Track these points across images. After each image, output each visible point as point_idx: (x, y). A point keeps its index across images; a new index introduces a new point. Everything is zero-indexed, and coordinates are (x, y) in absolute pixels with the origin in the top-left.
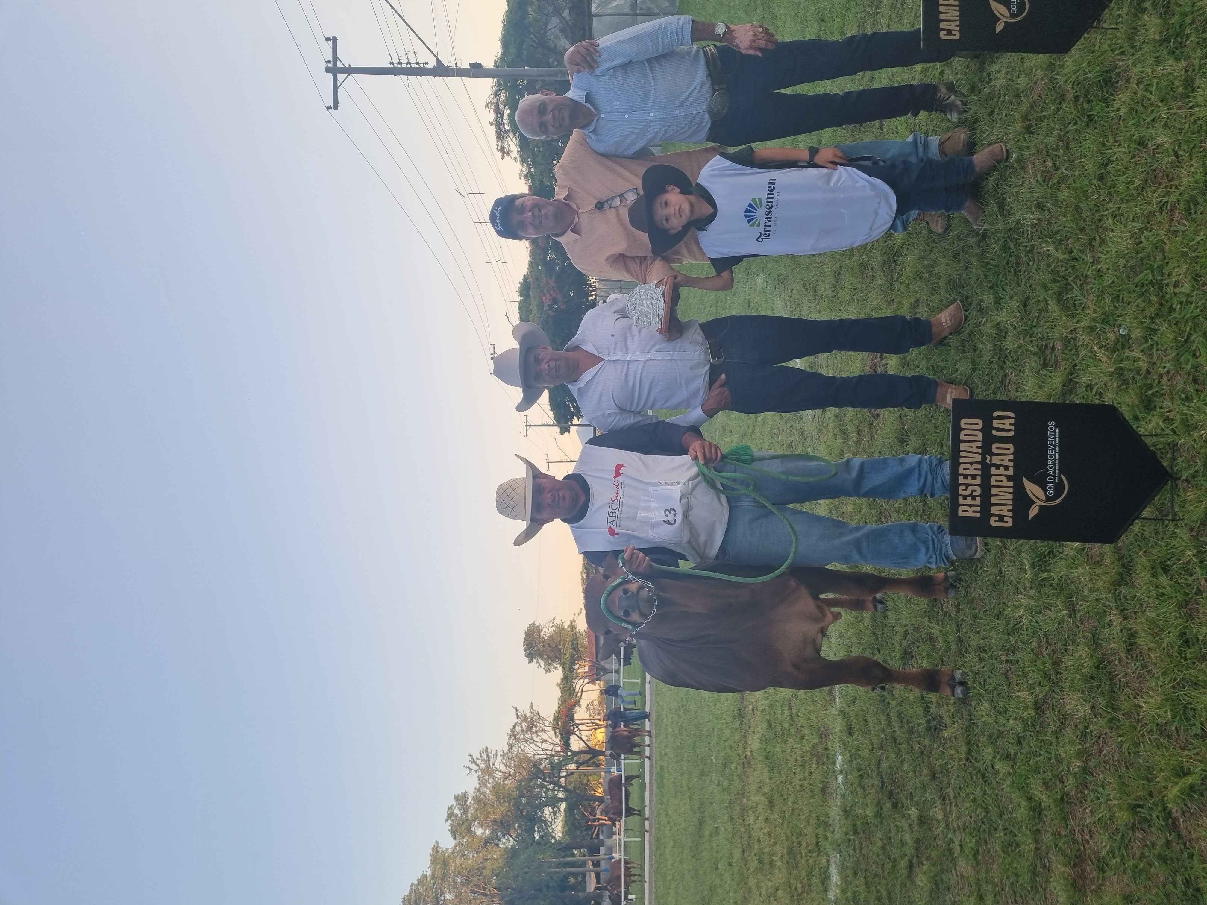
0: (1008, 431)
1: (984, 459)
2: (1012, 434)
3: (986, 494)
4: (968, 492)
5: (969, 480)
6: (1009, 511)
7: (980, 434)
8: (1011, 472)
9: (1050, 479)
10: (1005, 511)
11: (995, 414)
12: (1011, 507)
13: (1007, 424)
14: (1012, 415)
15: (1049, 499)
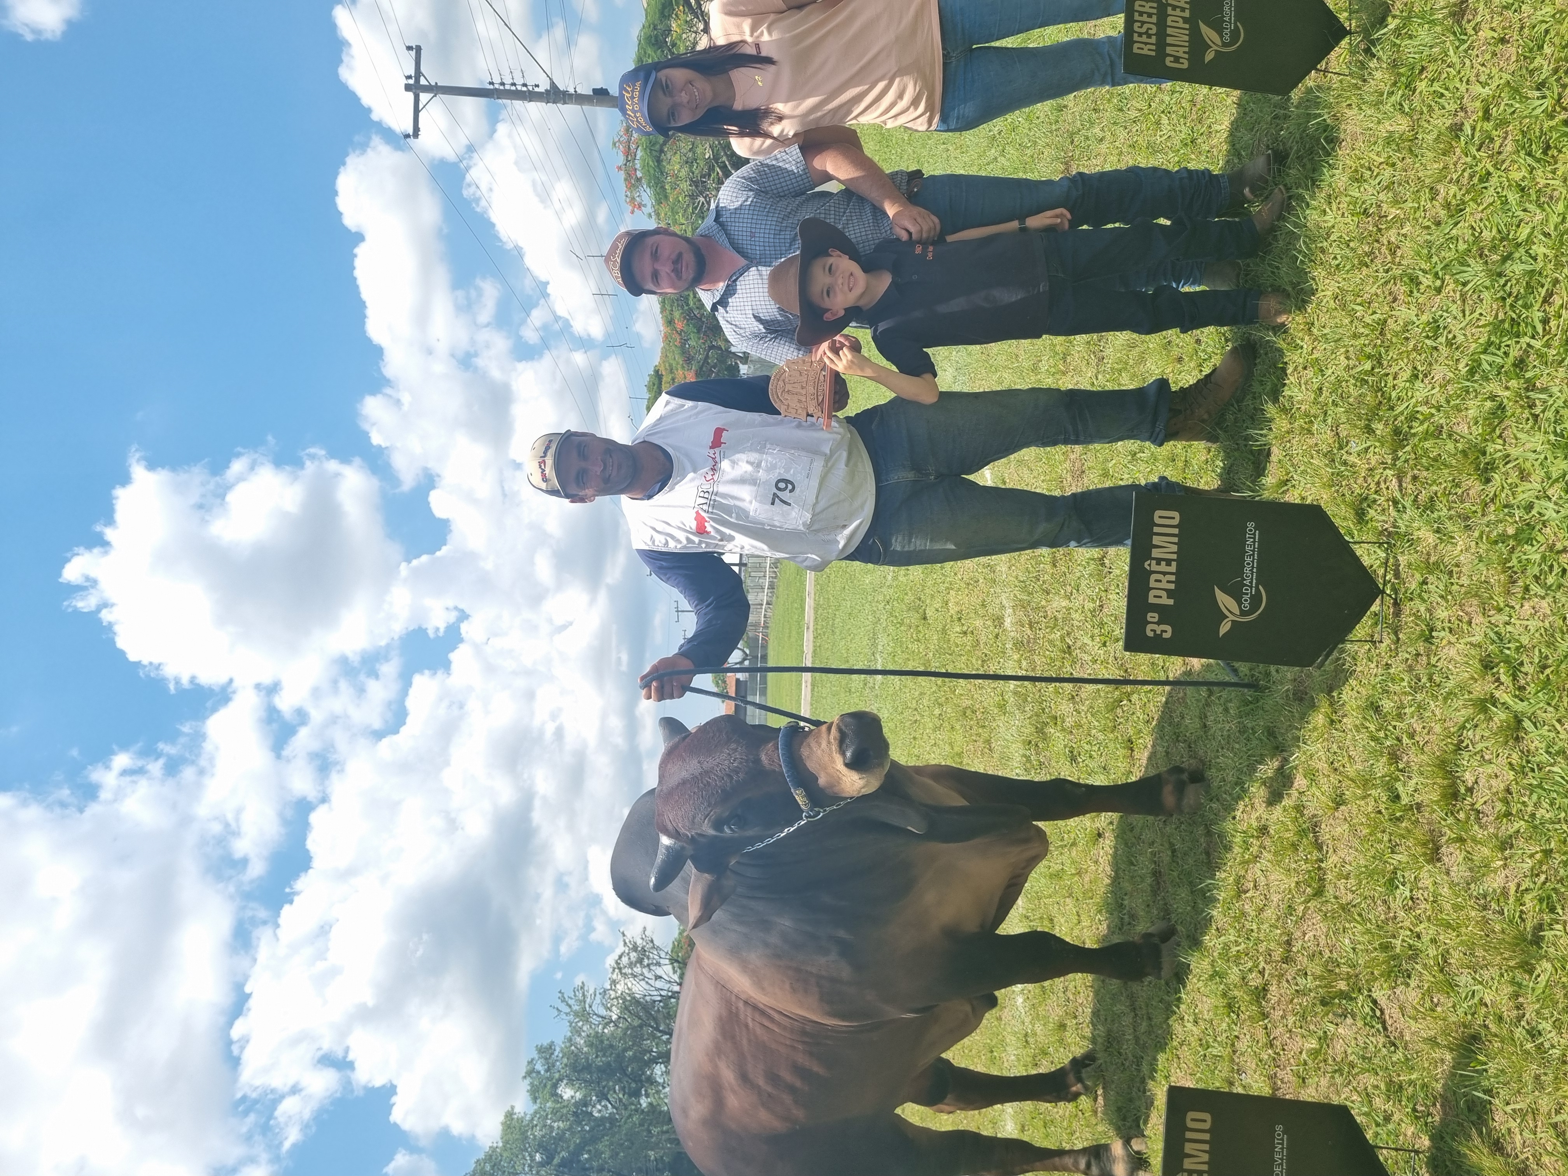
3: (1162, 35)
4: (1143, 30)
5: (1145, 18)
6: (1184, 52)
8: (1187, 14)
9: (1226, 25)
10: (1181, 52)
12: (1187, 49)
15: (1225, 44)
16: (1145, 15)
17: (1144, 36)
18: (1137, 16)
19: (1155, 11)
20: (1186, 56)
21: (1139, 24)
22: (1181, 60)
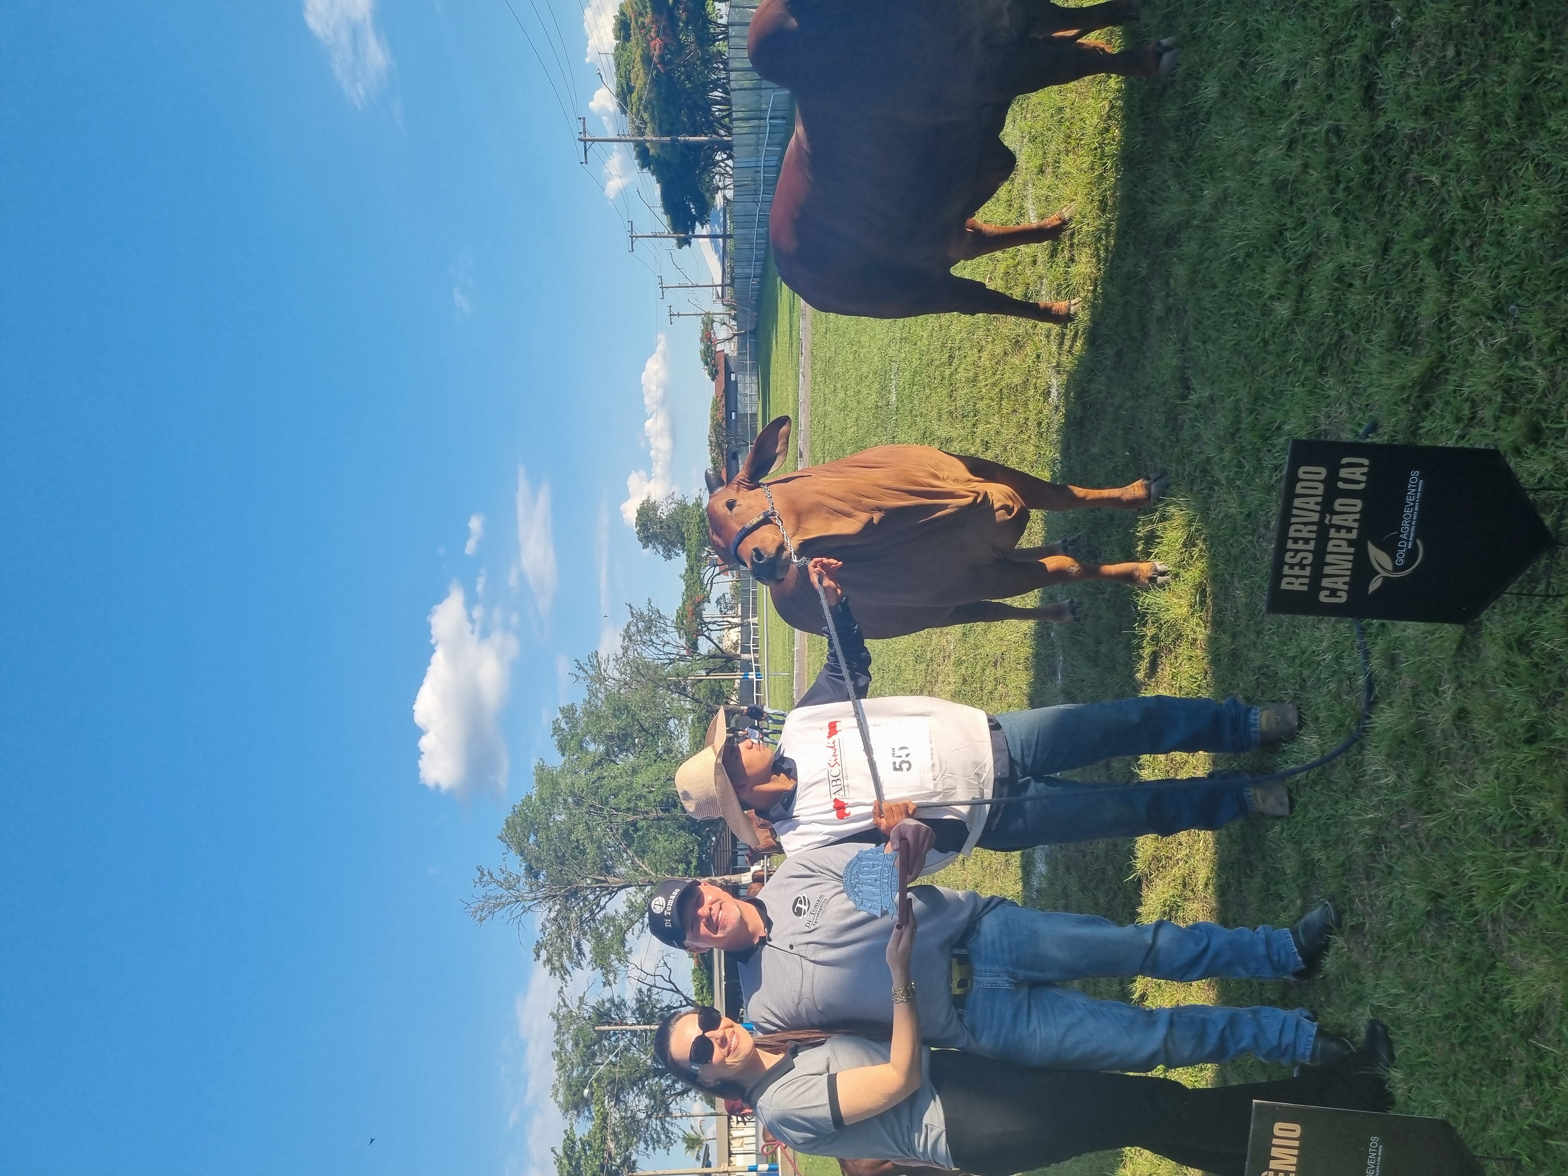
0: (1358, 482)
1: (1322, 518)
2: (1362, 486)
3: (1319, 563)
4: (1297, 560)
5: (1300, 545)
6: (1344, 583)
7: (1321, 486)
8: (1354, 535)
9: (1403, 544)
10: (1340, 584)
12: (1347, 579)
13: (1358, 474)
14: (1366, 462)
15: (1396, 569)
16: (1301, 542)
17: (1297, 568)
18: (1290, 545)
19: (1314, 536)
20: (1346, 587)
21: (1292, 554)
22: (1339, 593)
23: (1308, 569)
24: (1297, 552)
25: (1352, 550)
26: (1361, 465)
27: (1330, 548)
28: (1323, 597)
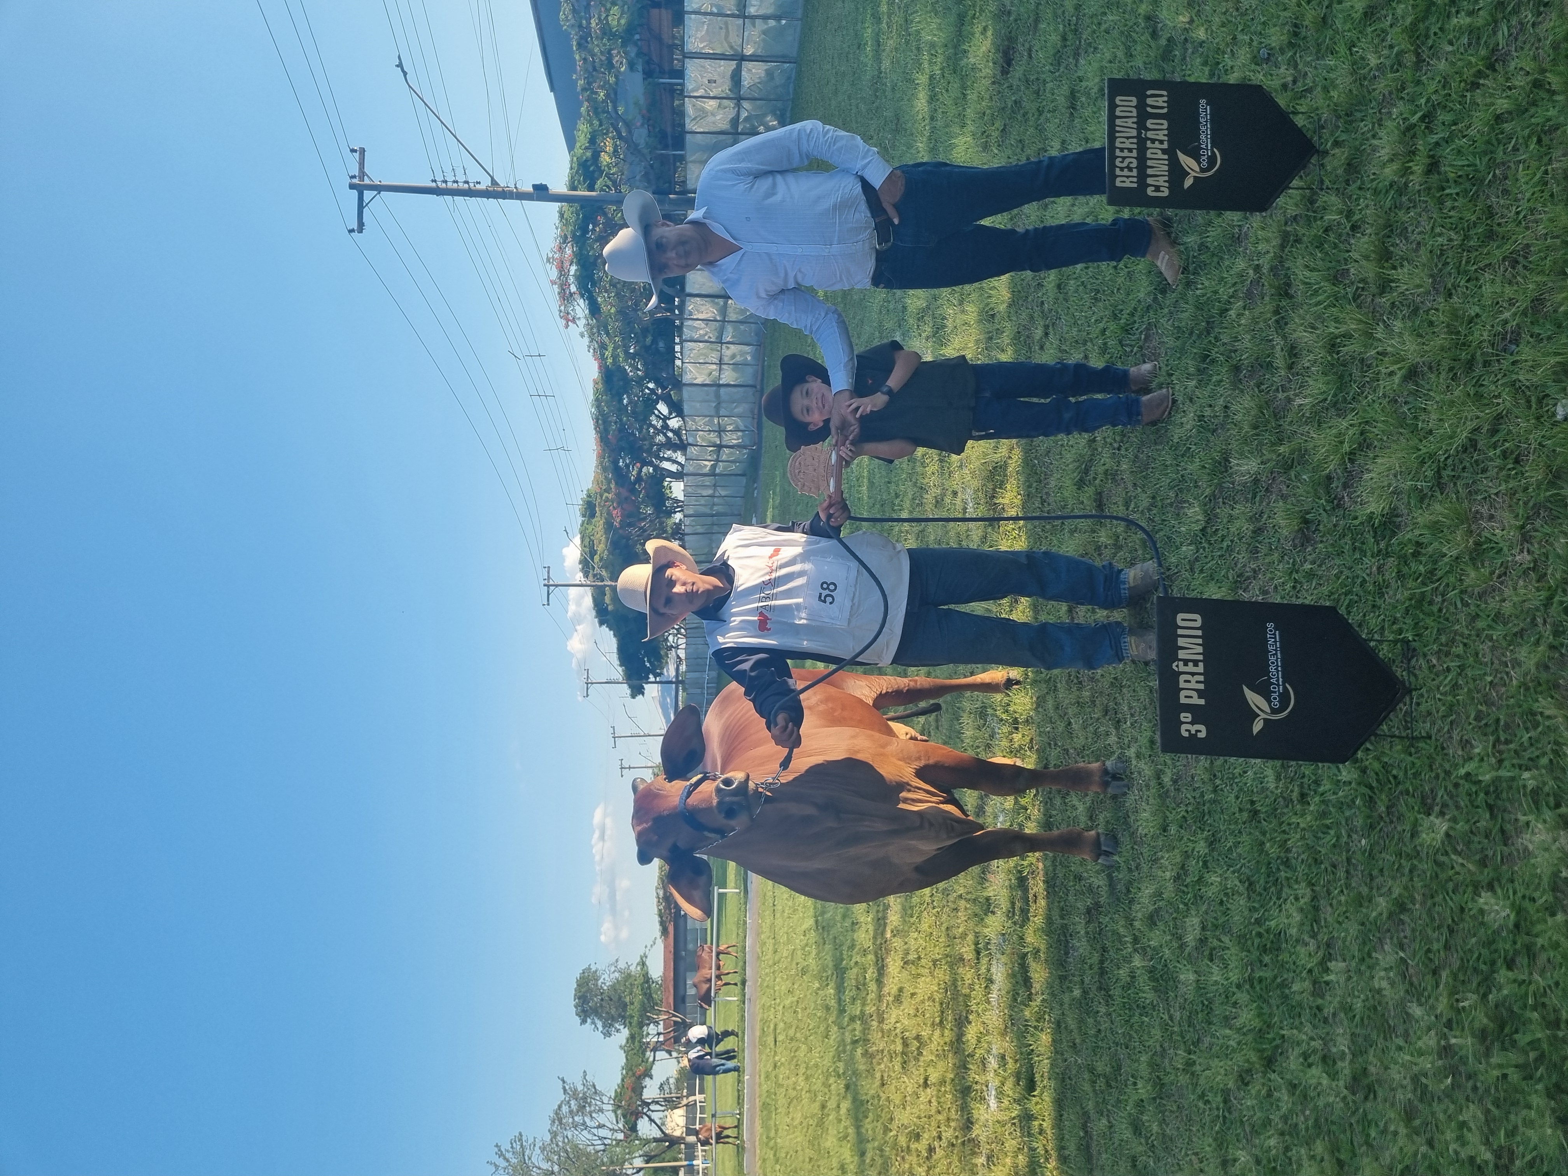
0: (1162, 108)
1: (1139, 133)
2: (1165, 111)
3: (1142, 166)
4: (1125, 164)
5: (1126, 153)
6: (1165, 181)
7: (1134, 110)
8: (1165, 146)
9: (1203, 151)
10: (1162, 181)
11: (1149, 92)
12: (1166, 178)
13: (1161, 102)
14: (1165, 93)
15: (1203, 170)
16: (1125, 151)
17: (1126, 170)
18: (1118, 153)
19: (1135, 146)
20: (1167, 184)
21: (1121, 160)
22: (1162, 189)
23: (1135, 170)
24: (1124, 158)
25: (1166, 157)
26: (1162, 96)
27: (1149, 155)
28: (1150, 191)
